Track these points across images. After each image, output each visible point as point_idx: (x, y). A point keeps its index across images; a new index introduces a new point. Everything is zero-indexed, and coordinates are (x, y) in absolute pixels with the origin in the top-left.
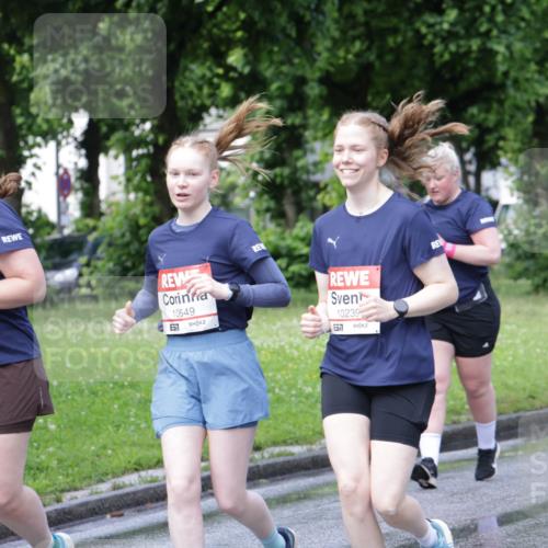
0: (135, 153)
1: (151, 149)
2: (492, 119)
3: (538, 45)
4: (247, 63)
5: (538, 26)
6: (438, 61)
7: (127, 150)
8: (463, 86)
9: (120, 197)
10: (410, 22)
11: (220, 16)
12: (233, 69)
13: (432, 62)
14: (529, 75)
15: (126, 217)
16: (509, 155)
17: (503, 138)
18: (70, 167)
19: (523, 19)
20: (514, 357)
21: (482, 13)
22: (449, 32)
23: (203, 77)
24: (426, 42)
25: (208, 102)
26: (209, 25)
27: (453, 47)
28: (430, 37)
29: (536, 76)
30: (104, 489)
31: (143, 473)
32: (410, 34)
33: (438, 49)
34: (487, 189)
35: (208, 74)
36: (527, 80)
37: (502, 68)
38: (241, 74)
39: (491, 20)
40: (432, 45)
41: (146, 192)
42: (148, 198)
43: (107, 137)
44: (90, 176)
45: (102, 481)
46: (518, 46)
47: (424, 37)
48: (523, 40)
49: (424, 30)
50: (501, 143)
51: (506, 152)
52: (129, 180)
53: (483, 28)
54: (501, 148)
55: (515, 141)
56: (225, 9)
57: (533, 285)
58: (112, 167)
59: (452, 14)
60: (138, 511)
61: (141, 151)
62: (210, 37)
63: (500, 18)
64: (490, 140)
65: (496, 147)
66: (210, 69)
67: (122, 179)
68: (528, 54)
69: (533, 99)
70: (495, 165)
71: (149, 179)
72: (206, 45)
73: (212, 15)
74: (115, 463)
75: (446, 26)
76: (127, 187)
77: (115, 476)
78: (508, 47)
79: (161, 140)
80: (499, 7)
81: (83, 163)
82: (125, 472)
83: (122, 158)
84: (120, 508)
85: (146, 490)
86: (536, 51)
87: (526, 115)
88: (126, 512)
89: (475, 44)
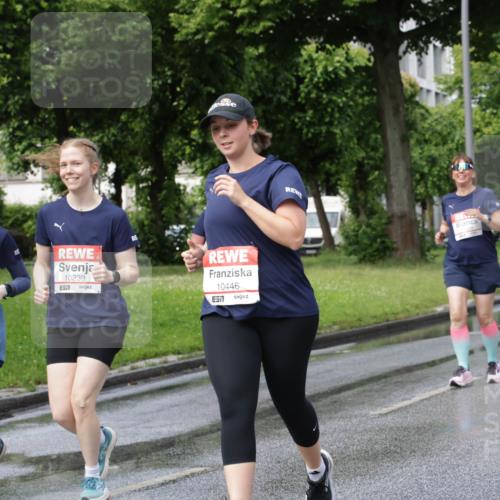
0: (141, 186)
1: (150, 183)
2: (333, 169)
3: (357, 129)
4: (201, 137)
6: (304, 138)
7: (138, 184)
8: (317, 151)
9: (133, 209)
10: (288, 116)
11: (186, 113)
12: (194, 140)
13: (301, 137)
15: (137, 221)
17: (340, 179)
18: (106, 193)
19: (348, 116)
21: (327, 112)
22: (310, 122)
23: (177, 145)
24: (298, 127)
25: (180, 158)
26: (181, 117)
27: (312, 130)
28: (300, 124)
29: (356, 146)
30: (127, 369)
31: (147, 361)
32: (289, 123)
33: (305, 131)
35: (180, 144)
36: (351, 148)
37: (339, 141)
38: (198, 143)
39: (332, 115)
40: (301, 129)
41: (148, 206)
42: (149, 210)
43: (126, 177)
44: (117, 198)
45: (125, 365)
46: (346, 130)
47: (296, 124)
48: (349, 126)
49: (296, 120)
50: (339, 182)
52: (138, 200)
53: (327, 120)
56: (189, 109)
58: (128, 193)
59: (310, 112)
60: (146, 382)
61: (144, 185)
62: (181, 123)
63: (337, 115)
64: (333, 180)
65: (336, 184)
66: (181, 141)
67: (134, 199)
68: (351, 134)
69: (354, 159)
70: (335, 193)
71: (149, 198)
72: (179, 128)
73: (182, 112)
74: (132, 355)
75: (308, 119)
76: (136, 204)
77: (132, 362)
78: (342, 131)
79: (154, 179)
80: (336, 109)
81: (113, 191)
82: (138, 360)
83: (134, 188)
84: (135, 380)
85: (149, 370)
86: (356, 133)
87: (351, 167)
88: (139, 382)
89: (324, 129)
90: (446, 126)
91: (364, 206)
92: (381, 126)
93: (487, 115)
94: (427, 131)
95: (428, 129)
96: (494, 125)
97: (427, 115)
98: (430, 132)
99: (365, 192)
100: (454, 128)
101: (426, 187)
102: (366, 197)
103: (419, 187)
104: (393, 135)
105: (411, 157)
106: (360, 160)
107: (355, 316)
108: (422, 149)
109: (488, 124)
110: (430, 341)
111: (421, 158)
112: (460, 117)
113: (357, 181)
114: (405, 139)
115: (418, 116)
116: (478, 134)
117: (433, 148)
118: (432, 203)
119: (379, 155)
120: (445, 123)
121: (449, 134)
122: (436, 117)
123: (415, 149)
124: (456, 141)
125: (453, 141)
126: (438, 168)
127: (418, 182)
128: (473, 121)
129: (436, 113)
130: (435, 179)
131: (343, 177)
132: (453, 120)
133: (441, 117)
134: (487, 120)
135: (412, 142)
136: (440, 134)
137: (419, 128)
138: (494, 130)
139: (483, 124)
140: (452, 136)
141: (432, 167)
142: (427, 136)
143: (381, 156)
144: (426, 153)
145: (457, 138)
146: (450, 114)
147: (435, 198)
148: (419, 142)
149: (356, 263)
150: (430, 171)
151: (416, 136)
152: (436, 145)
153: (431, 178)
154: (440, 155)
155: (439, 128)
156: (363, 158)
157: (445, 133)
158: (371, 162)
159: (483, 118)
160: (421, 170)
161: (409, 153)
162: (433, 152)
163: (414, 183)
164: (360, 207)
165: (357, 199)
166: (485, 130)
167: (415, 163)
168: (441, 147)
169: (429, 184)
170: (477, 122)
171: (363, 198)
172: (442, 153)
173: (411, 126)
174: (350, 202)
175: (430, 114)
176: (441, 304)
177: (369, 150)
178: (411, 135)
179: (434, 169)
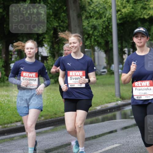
5: (53, 5)
14: (51, 19)
16: (46, 43)
17: (45, 38)
19: (49, 4)
20: (50, 102)
29: (53, 20)
34: (40, 53)
36: (51, 21)
51: (45, 42)
54: (44, 41)
55: (48, 39)
57: (54, 81)
64: (41, 38)
65: (42, 41)
69: (52, 26)
87: (51, 31)
90: (101, 8)
91: (57, 53)
92: (66, 9)
93: (124, 2)
94: (91, 12)
95: (92, 10)
96: (128, 7)
97: (91, 3)
98: (93, 12)
99: (58, 45)
100: (106, 9)
101: (91, 41)
102: (59, 47)
103: (87, 42)
104: (73, 14)
105: (83, 26)
106: (55, 27)
107: (53, 112)
108: (88, 21)
109: (124, 7)
110: (93, 125)
111: (88, 26)
112: (109, 4)
113: (54, 39)
114: (79, 16)
115: (87, 3)
116: (119, 13)
117: (95, 21)
118: (94, 51)
119: (65, 25)
120: (101, 7)
121: (103, 13)
122: (96, 4)
123: (85, 21)
124: (107, 17)
125: (105, 17)
126: (97, 31)
127: (87, 39)
128: (116, 6)
129: (97, 2)
130: (96, 37)
131: (46, 36)
132: (105, 5)
133: (99, 4)
134: (124, 5)
135: (84, 17)
136: (98, 13)
137: (87, 9)
138: (128, 10)
139: (122, 7)
140: (104, 14)
141: (94, 31)
142: (92, 14)
143: (66, 25)
144: (91, 24)
145: (107, 15)
146: (104, 2)
147: (96, 48)
148: (87, 18)
149: (53, 83)
150: (93, 33)
151: (85, 14)
152: (97, 19)
153: (93, 37)
154: (98, 24)
155: (97, 10)
156: (57, 26)
157: (101, 12)
158: (62, 28)
159: (122, 4)
160: (88, 32)
161: (82, 23)
162: (94, 23)
163: (85, 40)
164: (55, 53)
165: (54, 48)
166: (123, 10)
167: (85, 29)
168: (99, 20)
169: (93, 40)
170: (118, 6)
171: (57, 48)
172: (100, 23)
173: (82, 8)
174: (50, 50)
175: (93, 2)
176: (99, 105)
177: (60, 22)
178: (83, 13)
179: (95, 32)
